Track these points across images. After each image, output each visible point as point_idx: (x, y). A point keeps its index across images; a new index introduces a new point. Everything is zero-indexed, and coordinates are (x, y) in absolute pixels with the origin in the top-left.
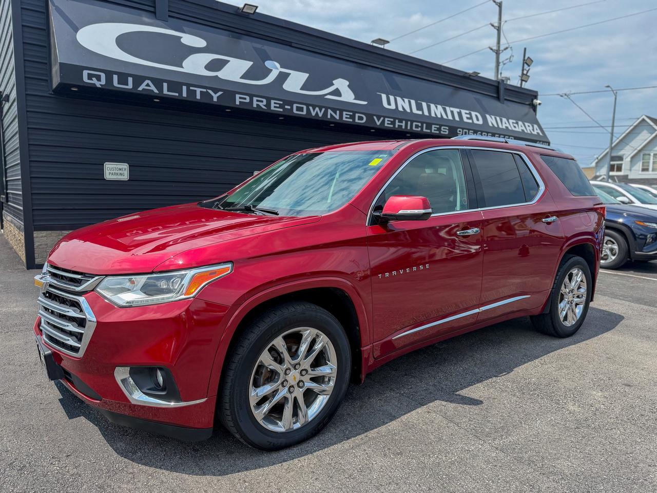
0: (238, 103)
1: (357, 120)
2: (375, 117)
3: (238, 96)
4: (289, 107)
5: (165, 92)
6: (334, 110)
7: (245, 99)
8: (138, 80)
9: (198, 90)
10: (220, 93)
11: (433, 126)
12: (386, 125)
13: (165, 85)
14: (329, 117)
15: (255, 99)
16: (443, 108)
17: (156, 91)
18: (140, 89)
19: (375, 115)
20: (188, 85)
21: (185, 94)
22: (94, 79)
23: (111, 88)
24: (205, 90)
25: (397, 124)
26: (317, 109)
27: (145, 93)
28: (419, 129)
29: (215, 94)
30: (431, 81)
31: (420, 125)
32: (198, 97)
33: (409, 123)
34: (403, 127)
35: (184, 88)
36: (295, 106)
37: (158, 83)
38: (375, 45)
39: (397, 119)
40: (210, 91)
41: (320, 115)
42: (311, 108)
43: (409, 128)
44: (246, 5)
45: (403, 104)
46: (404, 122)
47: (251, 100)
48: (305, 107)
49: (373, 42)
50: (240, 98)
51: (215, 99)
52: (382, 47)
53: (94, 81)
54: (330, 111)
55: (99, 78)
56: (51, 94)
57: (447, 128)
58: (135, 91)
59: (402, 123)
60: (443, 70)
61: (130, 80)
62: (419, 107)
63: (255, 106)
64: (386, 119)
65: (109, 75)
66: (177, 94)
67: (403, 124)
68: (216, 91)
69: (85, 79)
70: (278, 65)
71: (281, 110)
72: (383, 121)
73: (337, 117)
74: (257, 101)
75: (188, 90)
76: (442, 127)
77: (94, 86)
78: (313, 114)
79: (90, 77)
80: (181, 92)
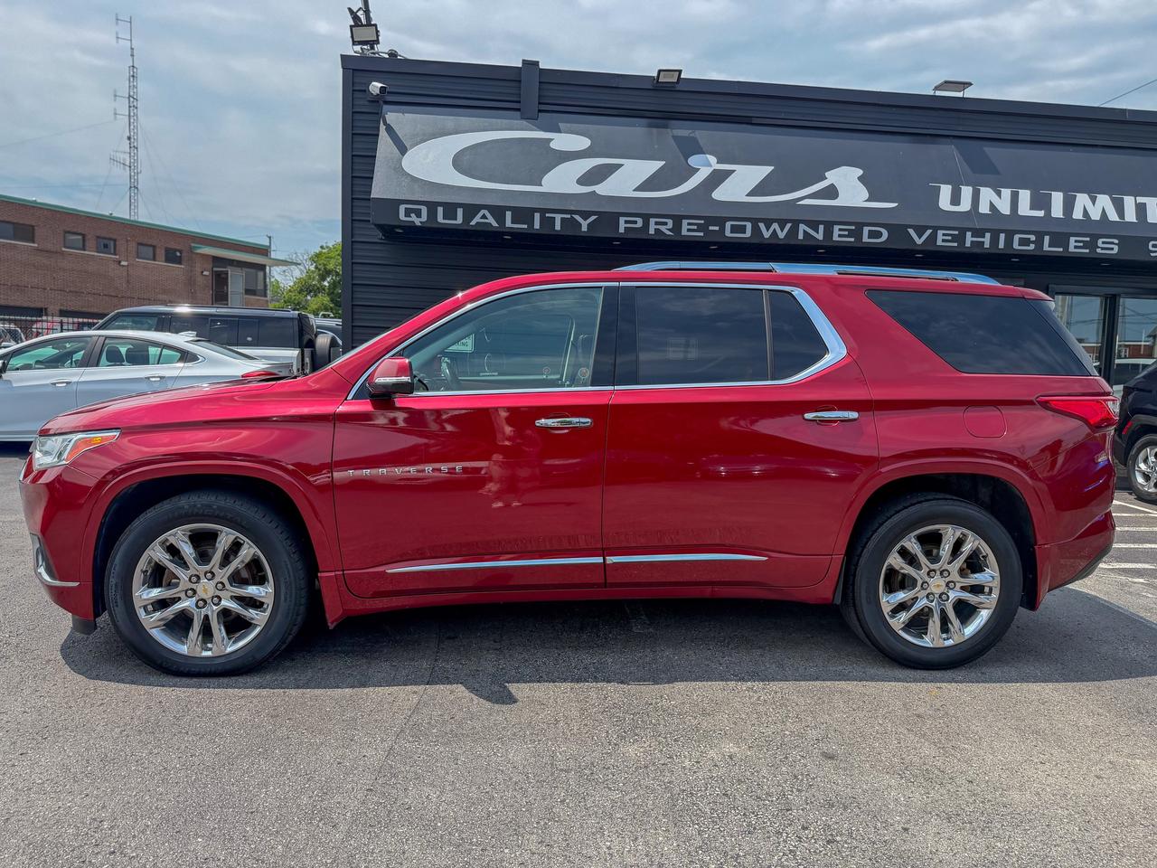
0: (622, 230)
1: (865, 239)
2: (911, 231)
3: (622, 220)
4: (717, 228)
5: (509, 223)
6: (814, 225)
7: (635, 222)
8: (471, 210)
9: (558, 217)
10: (594, 218)
11: (1072, 239)
12: (939, 243)
13: (509, 214)
14: (801, 236)
15: (652, 221)
16: (1114, 200)
17: (495, 224)
18: (473, 223)
19: (911, 227)
20: (543, 211)
21: (537, 225)
22: (413, 215)
23: (434, 226)
24: (569, 216)
25: (969, 238)
26: (775, 226)
27: (479, 228)
28: (1032, 247)
29: (585, 220)
30: (1096, 146)
31: (1033, 238)
32: (558, 227)
33: (1002, 236)
34: (987, 245)
35: (537, 216)
36: (728, 225)
37: (498, 212)
38: (939, 93)
39: (969, 229)
40: (577, 217)
41: (781, 235)
42: (762, 226)
43: (1001, 245)
44: (660, 71)
45: (994, 200)
46: (988, 235)
47: (646, 224)
48: (749, 225)
49: (936, 88)
50: (626, 222)
51: (584, 228)
52: (960, 95)
53: (413, 218)
54: (802, 227)
55: (418, 214)
56: (382, 239)
57: (1116, 241)
58: (465, 228)
59: (984, 237)
60: (1128, 118)
61: (460, 212)
62: (1040, 202)
63: (652, 231)
64: (940, 233)
65: (432, 207)
66: (526, 226)
67: (987, 240)
68: (585, 215)
69: (402, 216)
70: (712, 159)
71: (702, 234)
72: (933, 237)
73: (820, 236)
74: (657, 223)
75: (543, 219)
76: (1100, 241)
77: (412, 225)
78: (767, 234)
79: (408, 212)
80: (531, 223)
